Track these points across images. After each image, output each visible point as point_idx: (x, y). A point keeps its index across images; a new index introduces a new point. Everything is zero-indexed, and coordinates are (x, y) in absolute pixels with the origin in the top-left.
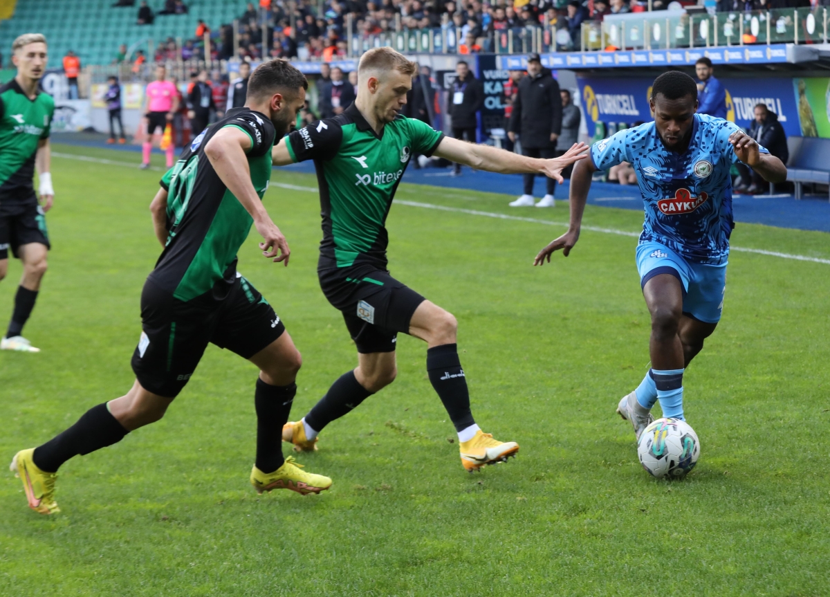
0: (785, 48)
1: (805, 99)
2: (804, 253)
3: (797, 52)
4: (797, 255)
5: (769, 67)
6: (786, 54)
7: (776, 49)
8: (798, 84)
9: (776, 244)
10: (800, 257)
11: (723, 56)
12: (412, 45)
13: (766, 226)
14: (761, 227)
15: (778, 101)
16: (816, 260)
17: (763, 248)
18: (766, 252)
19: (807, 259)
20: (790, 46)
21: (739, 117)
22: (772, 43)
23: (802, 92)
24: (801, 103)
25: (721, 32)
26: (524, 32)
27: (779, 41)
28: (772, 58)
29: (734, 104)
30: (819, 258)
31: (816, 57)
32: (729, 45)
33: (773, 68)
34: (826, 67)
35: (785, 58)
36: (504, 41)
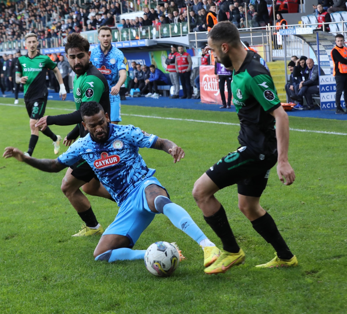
0: (144, 41)
1: (154, 59)
2: (150, 115)
3: (149, 42)
4: (147, 115)
5: (140, 48)
6: (145, 43)
7: (142, 41)
8: (150, 54)
9: (141, 112)
10: (148, 117)
11: (122, 45)
12: (10, 47)
13: (139, 106)
14: (137, 106)
15: (144, 60)
16: (154, 117)
17: (136, 114)
18: (136, 115)
19: (151, 117)
20: (146, 40)
21: (130, 67)
22: (141, 39)
23: (152, 57)
24: (152, 61)
25: (122, 36)
26: (51, 39)
27: (143, 38)
28: (140, 44)
29: (128, 62)
30: (155, 116)
31: (156, 44)
32: (126, 41)
33: (141, 48)
34: (161, 47)
35: (144, 44)
36: (44, 43)
